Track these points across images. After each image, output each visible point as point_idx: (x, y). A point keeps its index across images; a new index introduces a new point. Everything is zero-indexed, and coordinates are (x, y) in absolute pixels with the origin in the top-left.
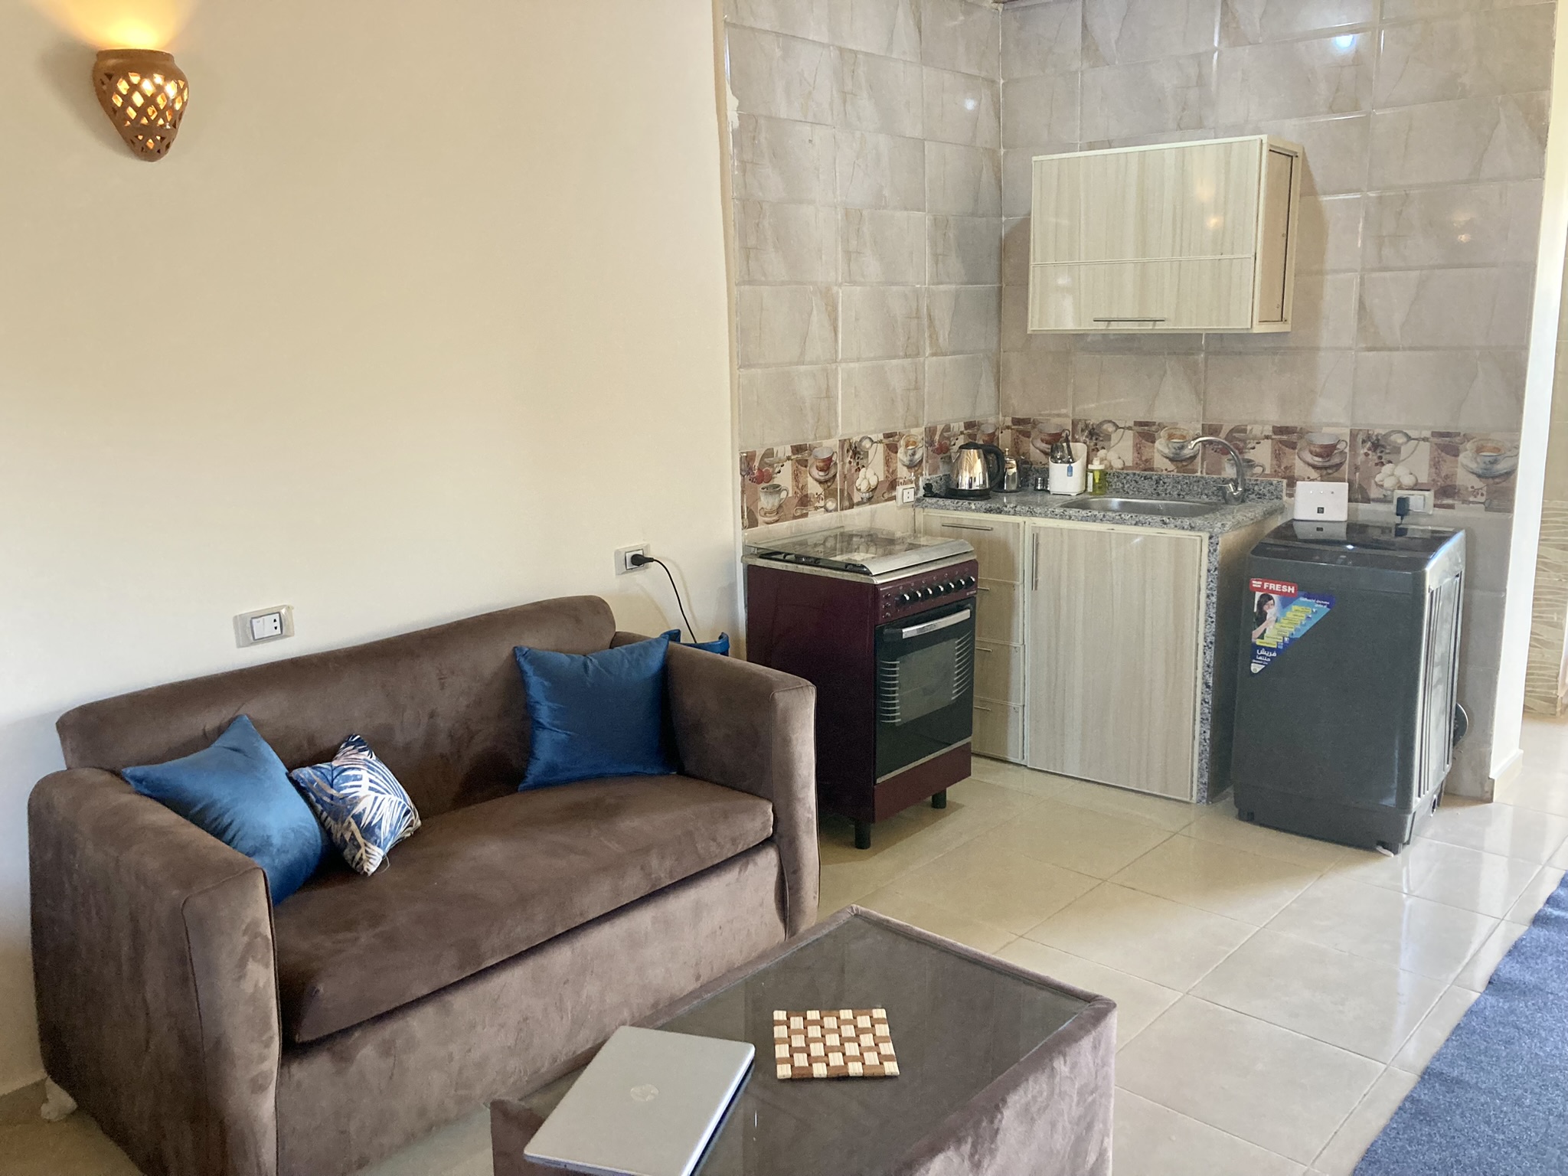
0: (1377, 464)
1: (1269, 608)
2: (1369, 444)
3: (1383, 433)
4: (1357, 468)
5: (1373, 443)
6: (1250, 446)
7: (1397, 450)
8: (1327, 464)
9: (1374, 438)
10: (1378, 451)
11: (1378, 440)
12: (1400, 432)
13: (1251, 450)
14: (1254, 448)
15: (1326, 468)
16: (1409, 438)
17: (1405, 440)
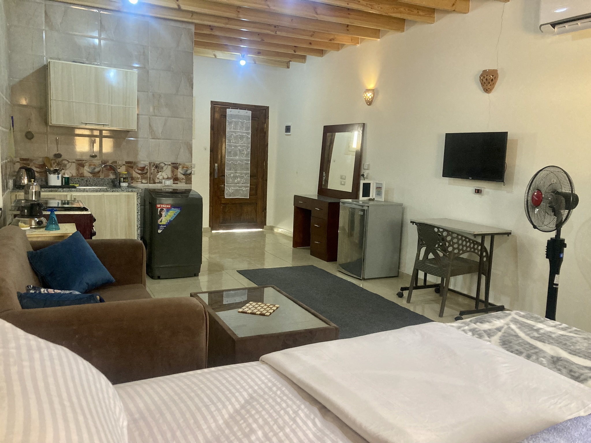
0: (157, 172)
1: (163, 213)
2: (154, 167)
3: (158, 163)
4: (151, 173)
5: (156, 166)
6: (118, 168)
7: (162, 168)
8: (143, 172)
9: (156, 165)
10: (157, 168)
11: (157, 165)
12: (163, 163)
13: (119, 169)
14: (120, 168)
15: (142, 174)
16: (165, 165)
17: (164, 165)
